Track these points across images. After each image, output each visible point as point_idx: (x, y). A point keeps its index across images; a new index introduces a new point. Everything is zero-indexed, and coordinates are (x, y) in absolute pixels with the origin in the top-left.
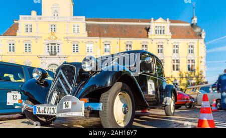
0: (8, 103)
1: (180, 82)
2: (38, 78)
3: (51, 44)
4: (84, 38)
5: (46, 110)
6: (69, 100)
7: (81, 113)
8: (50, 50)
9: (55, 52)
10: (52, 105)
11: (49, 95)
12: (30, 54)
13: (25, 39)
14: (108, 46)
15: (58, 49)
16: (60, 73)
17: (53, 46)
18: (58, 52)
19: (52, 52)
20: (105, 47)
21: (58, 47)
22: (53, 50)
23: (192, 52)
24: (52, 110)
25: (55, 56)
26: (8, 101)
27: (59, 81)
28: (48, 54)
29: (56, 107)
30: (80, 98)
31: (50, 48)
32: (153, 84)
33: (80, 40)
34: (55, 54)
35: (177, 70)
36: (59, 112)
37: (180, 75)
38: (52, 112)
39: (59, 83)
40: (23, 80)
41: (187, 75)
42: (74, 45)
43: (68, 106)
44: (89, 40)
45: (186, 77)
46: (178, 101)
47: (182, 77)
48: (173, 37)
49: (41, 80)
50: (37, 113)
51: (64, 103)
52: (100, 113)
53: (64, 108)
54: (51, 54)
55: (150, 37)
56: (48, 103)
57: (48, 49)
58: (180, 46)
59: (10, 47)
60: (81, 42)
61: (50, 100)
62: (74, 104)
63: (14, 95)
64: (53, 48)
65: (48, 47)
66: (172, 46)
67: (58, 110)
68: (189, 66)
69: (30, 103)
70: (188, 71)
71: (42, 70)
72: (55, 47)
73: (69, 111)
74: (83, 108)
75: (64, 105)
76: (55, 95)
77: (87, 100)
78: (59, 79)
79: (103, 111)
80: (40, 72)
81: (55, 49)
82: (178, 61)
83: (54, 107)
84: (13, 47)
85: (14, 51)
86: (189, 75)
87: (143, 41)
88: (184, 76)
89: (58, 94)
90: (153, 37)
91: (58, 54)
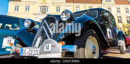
0: (3, 46)
1: (124, 30)
2: (28, 26)
3: (43, 6)
4: (64, 3)
5: (30, 52)
6: (50, 43)
7: (59, 54)
8: (42, 10)
9: (45, 11)
10: (36, 48)
11: (35, 39)
12: (28, 12)
13: (26, 3)
14: (78, 8)
15: (47, 10)
16: (45, 22)
17: (44, 7)
18: (47, 11)
19: (43, 11)
20: (76, 9)
21: (47, 8)
22: (44, 10)
23: (128, 12)
24: (35, 52)
25: (45, 14)
26: (3, 45)
27: (43, 28)
28: (40, 12)
29: (39, 49)
30: (58, 41)
31: (42, 9)
32: (110, 31)
33: (61, 5)
34: (45, 13)
35: (121, 22)
36: (41, 54)
37: (123, 26)
38: (35, 54)
39: (43, 30)
40: (18, 29)
41: (127, 26)
42: (57, 7)
43: (48, 48)
44: (66, 4)
45: (127, 27)
46: (127, 42)
47: (125, 27)
48: (116, 4)
49: (30, 27)
50: (23, 55)
51: (45, 45)
52: (75, 54)
53: (45, 50)
54: (43, 13)
55: (103, 3)
56: (33, 46)
57: (41, 10)
58: (121, 8)
59: (16, 8)
60: (62, 6)
61: (35, 44)
62: (53, 46)
63: (9, 39)
64: (44, 9)
65: (41, 8)
66: (116, 8)
67: (40, 52)
68: (127, 20)
69: (20, 46)
70: (127, 23)
71: (32, 21)
72: (45, 8)
73: (49, 52)
74: (61, 50)
75: (45, 47)
76: (39, 39)
77: (64, 43)
78: (44, 27)
79: (76, 53)
80: (30, 22)
81: (45, 10)
82: (121, 17)
83: (37, 50)
84: (18, 8)
85: (18, 10)
86: (128, 26)
87: (99, 5)
88: (126, 27)
89: (41, 39)
90: (104, 3)
91: (47, 12)
